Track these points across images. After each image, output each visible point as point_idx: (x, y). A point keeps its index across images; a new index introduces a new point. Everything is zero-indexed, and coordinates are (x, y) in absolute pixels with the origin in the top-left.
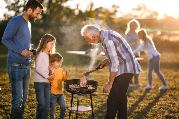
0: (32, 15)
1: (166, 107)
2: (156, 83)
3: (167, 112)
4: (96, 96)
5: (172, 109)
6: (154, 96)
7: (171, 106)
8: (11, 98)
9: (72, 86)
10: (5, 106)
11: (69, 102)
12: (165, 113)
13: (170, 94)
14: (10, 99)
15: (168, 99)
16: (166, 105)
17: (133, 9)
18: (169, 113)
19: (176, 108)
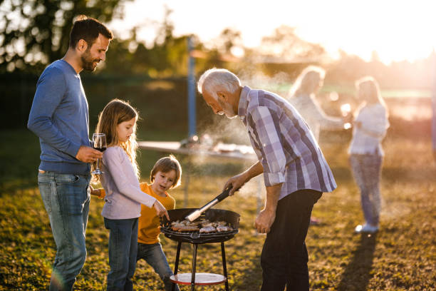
0: (87, 55)
1: (384, 274)
2: (346, 217)
3: (389, 283)
4: (214, 250)
5: (401, 277)
6: (349, 247)
7: (396, 269)
8: (13, 257)
9: (178, 225)
10: (5, 277)
12: (385, 287)
13: (385, 241)
14: (11, 258)
15: (384, 254)
16: (383, 268)
17: (265, 39)
18: (395, 286)
19: (409, 274)
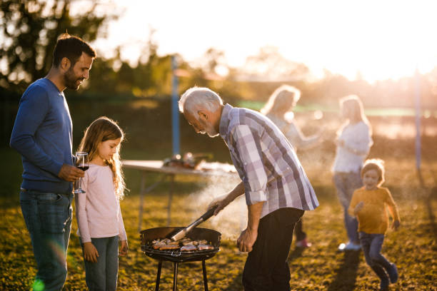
0: (70, 73)
4: (196, 269)
6: (332, 265)
9: (159, 244)
11: (136, 284)
15: (367, 273)
